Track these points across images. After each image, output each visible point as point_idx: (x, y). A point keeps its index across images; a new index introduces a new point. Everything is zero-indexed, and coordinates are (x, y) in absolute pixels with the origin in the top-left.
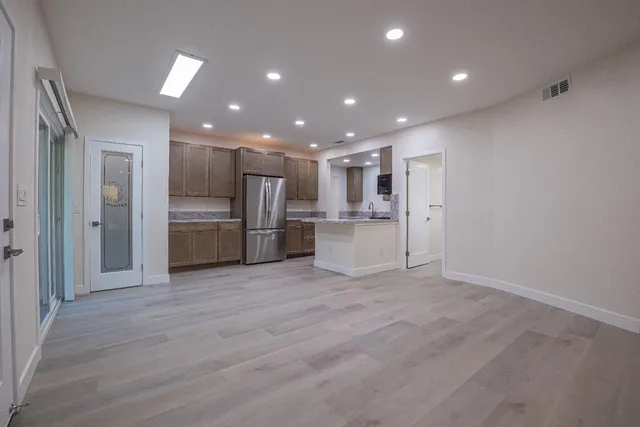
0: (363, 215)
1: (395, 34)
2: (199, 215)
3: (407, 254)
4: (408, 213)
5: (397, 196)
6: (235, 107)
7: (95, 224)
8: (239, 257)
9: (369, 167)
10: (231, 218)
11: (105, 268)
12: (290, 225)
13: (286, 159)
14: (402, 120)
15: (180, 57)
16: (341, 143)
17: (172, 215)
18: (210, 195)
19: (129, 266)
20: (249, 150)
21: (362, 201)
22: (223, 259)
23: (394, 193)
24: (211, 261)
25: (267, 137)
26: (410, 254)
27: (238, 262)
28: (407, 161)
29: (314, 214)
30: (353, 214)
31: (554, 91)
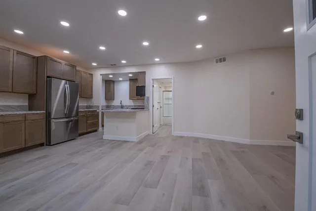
0: (114, 107)
1: (202, 18)
3: (153, 126)
4: (153, 106)
5: (148, 98)
6: (65, 24)
8: (44, 140)
9: (120, 81)
10: (29, 110)
12: (80, 114)
14: (157, 60)
16: (113, 66)
18: (12, 91)
20: (52, 59)
21: (114, 100)
22: (30, 144)
23: (146, 95)
25: (66, 52)
26: (155, 126)
27: (42, 145)
28: (153, 80)
30: (108, 107)
31: (221, 60)
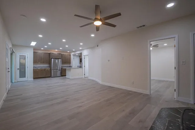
2: (42, 67)
3: (85, 74)
4: (85, 66)
7: (18, 69)
10: (49, 67)
11: (20, 77)
13: (61, 54)
15: (32, 42)
17: (34, 67)
18: (43, 63)
19: (25, 77)
20: (53, 53)
22: (46, 76)
24: (44, 76)
25: (56, 50)
27: (50, 77)
28: (84, 56)
29: (70, 67)
